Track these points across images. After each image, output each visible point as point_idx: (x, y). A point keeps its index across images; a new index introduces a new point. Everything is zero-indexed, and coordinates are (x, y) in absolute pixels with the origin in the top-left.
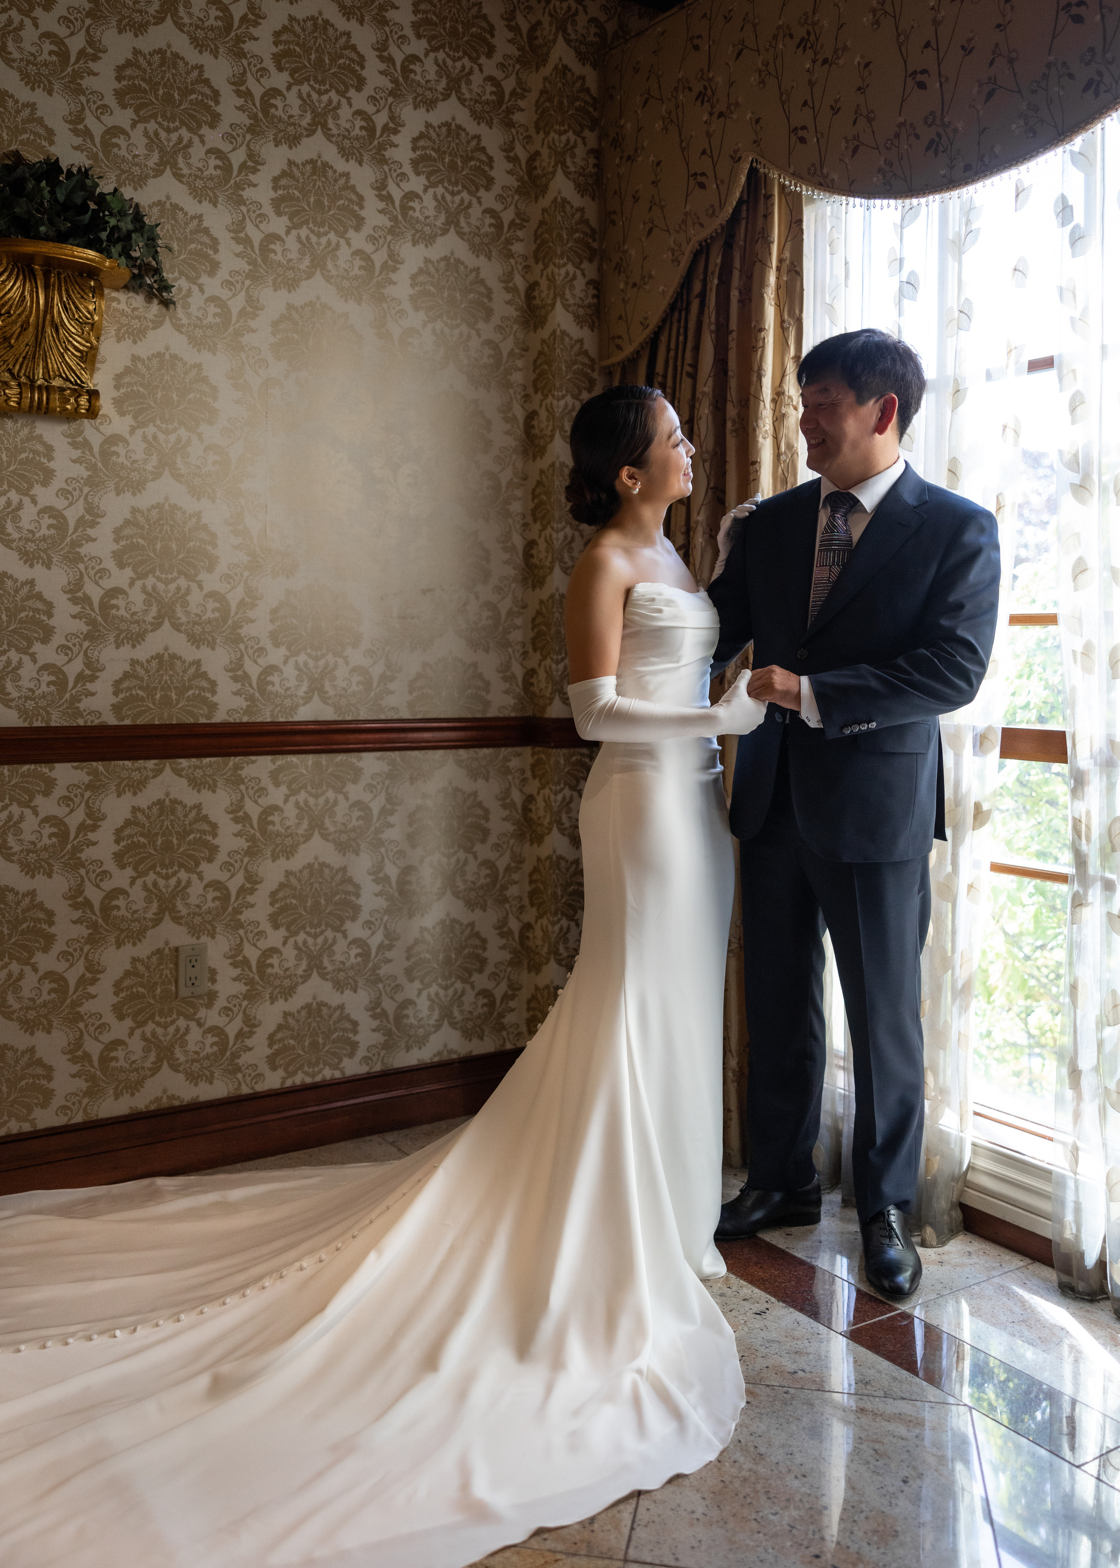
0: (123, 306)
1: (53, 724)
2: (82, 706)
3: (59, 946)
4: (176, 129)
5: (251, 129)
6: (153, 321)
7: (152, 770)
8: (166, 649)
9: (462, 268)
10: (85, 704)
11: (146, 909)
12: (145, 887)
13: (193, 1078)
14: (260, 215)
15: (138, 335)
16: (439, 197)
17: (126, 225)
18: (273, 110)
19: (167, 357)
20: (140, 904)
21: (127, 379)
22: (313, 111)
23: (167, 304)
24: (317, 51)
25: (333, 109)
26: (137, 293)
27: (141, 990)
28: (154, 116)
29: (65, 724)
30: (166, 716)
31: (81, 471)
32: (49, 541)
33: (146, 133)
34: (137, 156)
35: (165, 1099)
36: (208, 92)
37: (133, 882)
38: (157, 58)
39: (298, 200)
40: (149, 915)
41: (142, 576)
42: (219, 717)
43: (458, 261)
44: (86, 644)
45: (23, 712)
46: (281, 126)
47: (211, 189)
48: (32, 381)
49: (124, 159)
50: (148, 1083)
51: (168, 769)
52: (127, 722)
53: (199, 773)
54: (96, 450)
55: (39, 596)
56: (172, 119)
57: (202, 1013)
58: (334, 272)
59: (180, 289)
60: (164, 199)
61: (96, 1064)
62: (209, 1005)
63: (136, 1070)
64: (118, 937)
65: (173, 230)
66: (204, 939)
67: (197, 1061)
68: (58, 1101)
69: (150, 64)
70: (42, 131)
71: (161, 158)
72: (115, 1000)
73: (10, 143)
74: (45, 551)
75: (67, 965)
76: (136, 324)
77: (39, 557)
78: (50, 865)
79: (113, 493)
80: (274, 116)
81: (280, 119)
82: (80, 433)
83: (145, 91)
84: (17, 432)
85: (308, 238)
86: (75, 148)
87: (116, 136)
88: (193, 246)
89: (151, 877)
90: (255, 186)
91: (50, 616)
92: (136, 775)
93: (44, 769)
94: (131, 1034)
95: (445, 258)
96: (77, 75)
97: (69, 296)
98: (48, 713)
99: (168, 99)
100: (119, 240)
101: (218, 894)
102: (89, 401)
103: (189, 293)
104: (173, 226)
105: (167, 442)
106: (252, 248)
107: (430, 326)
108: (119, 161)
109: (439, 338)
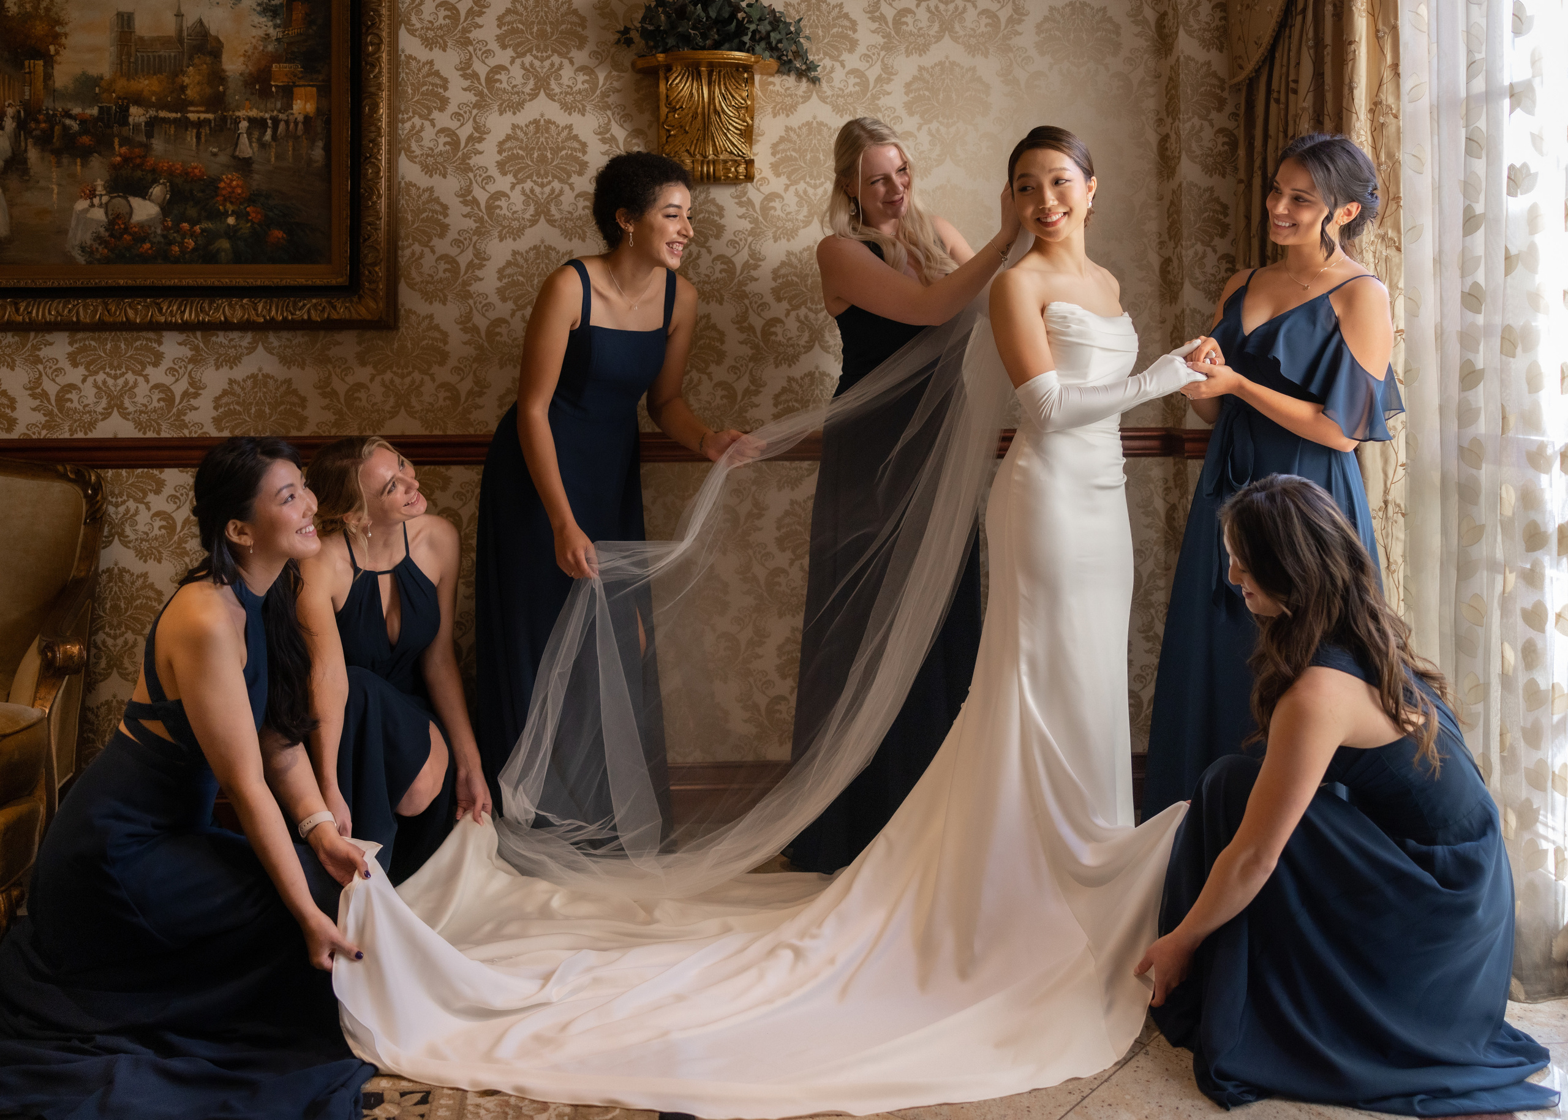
0: (777, 88)
2: (748, 416)
3: (732, 613)
6: (802, 97)
7: (805, 469)
8: (816, 368)
9: (1088, 10)
10: (750, 414)
15: (790, 110)
17: (766, 27)
19: (815, 124)
21: (781, 147)
23: (815, 81)
26: (788, 75)
31: (746, 225)
32: (721, 282)
37: (791, 563)
41: (796, 308)
43: (1084, 4)
44: (751, 365)
48: (705, 157)
54: (758, 207)
55: (714, 327)
58: (962, 33)
59: (824, 68)
61: (763, 714)
64: (779, 609)
65: (818, 19)
68: (733, 741)
72: (778, 662)
74: (718, 291)
75: (739, 628)
76: (788, 100)
77: (714, 297)
79: (772, 240)
82: (745, 193)
85: (937, 7)
88: (835, 30)
91: (723, 342)
92: (791, 473)
97: (726, 88)
100: (761, 39)
102: (746, 169)
103: (833, 69)
104: (818, 16)
105: (815, 195)
106: (886, 23)
107: (1056, 67)
109: (1066, 77)
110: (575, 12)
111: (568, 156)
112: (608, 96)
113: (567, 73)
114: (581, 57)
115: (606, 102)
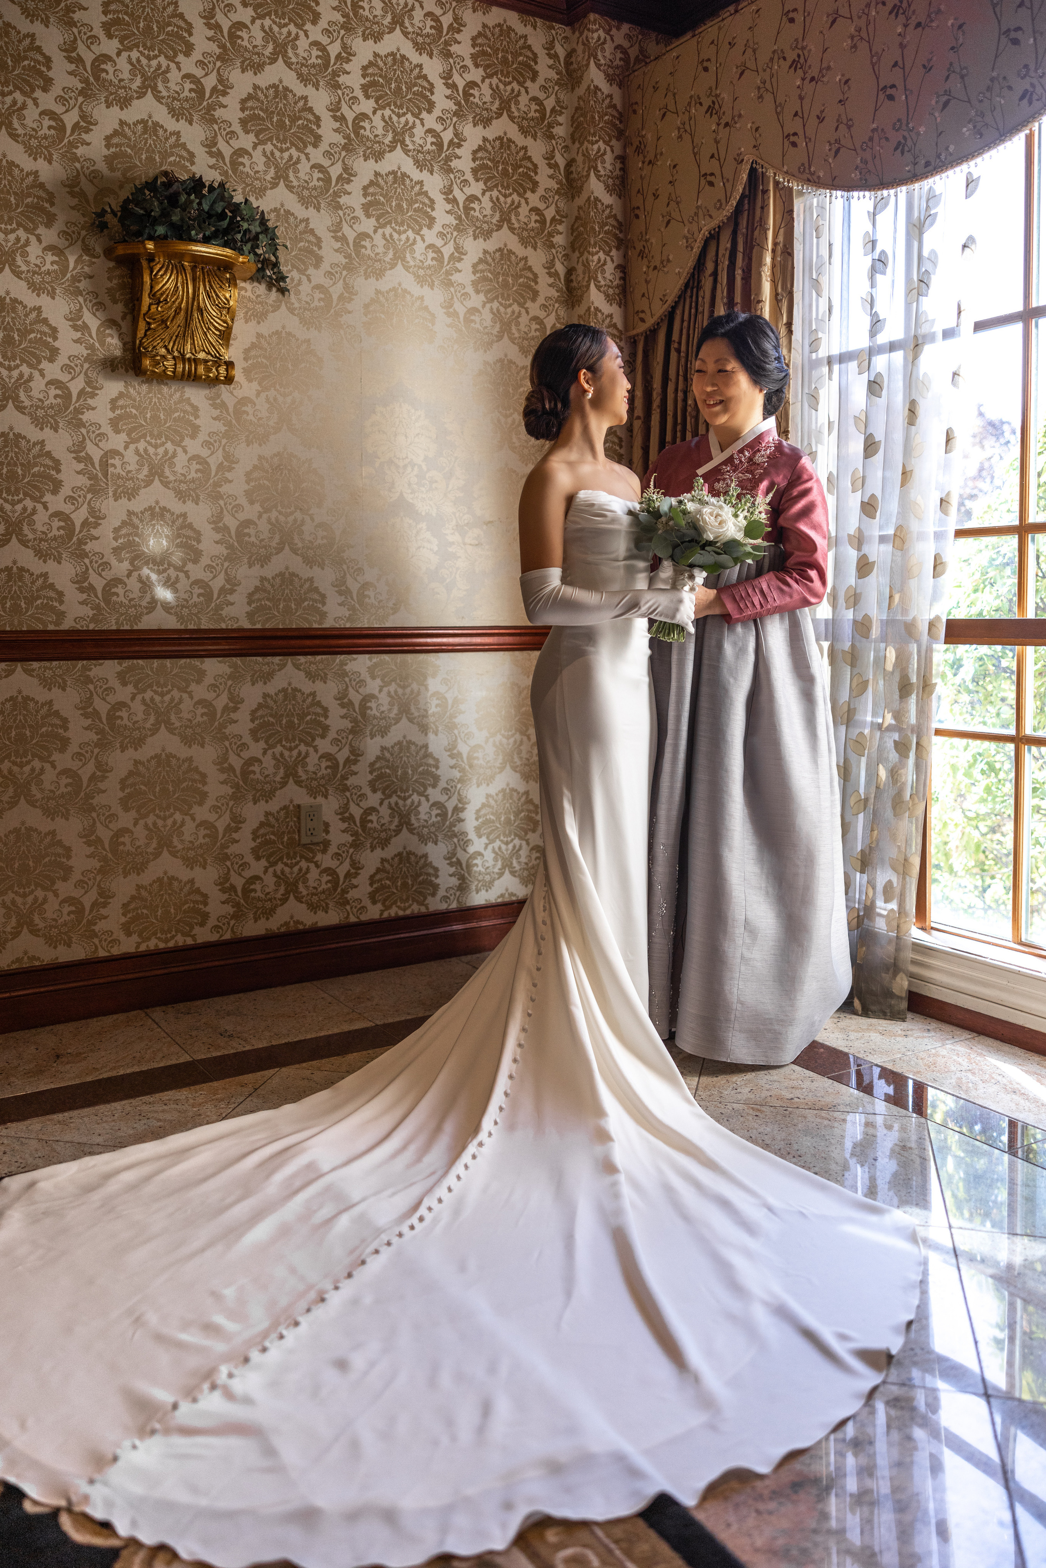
0: (249, 294)
1: (203, 627)
2: (224, 613)
3: (210, 802)
4: (288, 149)
5: (345, 148)
6: (272, 306)
7: (278, 665)
8: (287, 568)
9: (513, 257)
10: (227, 611)
11: (275, 774)
12: (274, 757)
13: (313, 908)
14: (353, 218)
15: (261, 317)
16: (495, 199)
17: (255, 228)
18: (362, 131)
19: (284, 335)
20: (271, 771)
21: (253, 353)
22: (394, 131)
23: (283, 291)
24: (396, 81)
25: (409, 129)
26: (260, 283)
27: (273, 837)
28: (270, 139)
29: (212, 627)
30: (287, 622)
31: (220, 427)
32: (197, 482)
33: (264, 153)
34: (257, 172)
35: (292, 924)
36: (311, 117)
37: (265, 753)
38: (271, 91)
39: (383, 204)
40: (278, 779)
41: (268, 510)
42: (328, 623)
43: (510, 252)
44: (226, 564)
45: (180, 618)
46: (369, 144)
47: (315, 197)
48: (183, 355)
49: (247, 175)
50: (279, 910)
51: (290, 664)
52: (258, 626)
53: (313, 668)
54: (231, 410)
55: (191, 526)
56: (284, 141)
57: (319, 857)
58: (412, 263)
59: (292, 280)
60: (279, 206)
61: (240, 894)
62: (324, 851)
63: (270, 900)
64: (254, 796)
65: (286, 231)
66: (320, 800)
67: (316, 895)
68: (212, 922)
69: (266, 97)
70: (185, 154)
71: (276, 173)
72: (253, 844)
73: (161, 165)
74: (194, 490)
75: (217, 816)
76: (259, 308)
77: (190, 495)
78: (203, 738)
79: (245, 444)
80: (363, 136)
81: (368, 138)
82: (221, 395)
83: (263, 119)
84: (171, 396)
85: (391, 236)
86: (213, 168)
87: (241, 156)
88: (302, 244)
89: (279, 749)
90: (349, 193)
91: (199, 541)
92: (266, 669)
93: (196, 662)
94: (265, 872)
95: (500, 250)
96: (210, 108)
97: (211, 286)
98: (199, 619)
99: (281, 125)
100: (249, 240)
101: (329, 763)
102: (227, 370)
103: (300, 282)
104: (285, 229)
105: (285, 403)
106: (348, 244)
107: (488, 306)
108: (244, 176)
109: (496, 315)
110: (42, 186)
111: (36, 341)
112: (79, 281)
113: (34, 250)
114: (50, 235)
115: (78, 287)
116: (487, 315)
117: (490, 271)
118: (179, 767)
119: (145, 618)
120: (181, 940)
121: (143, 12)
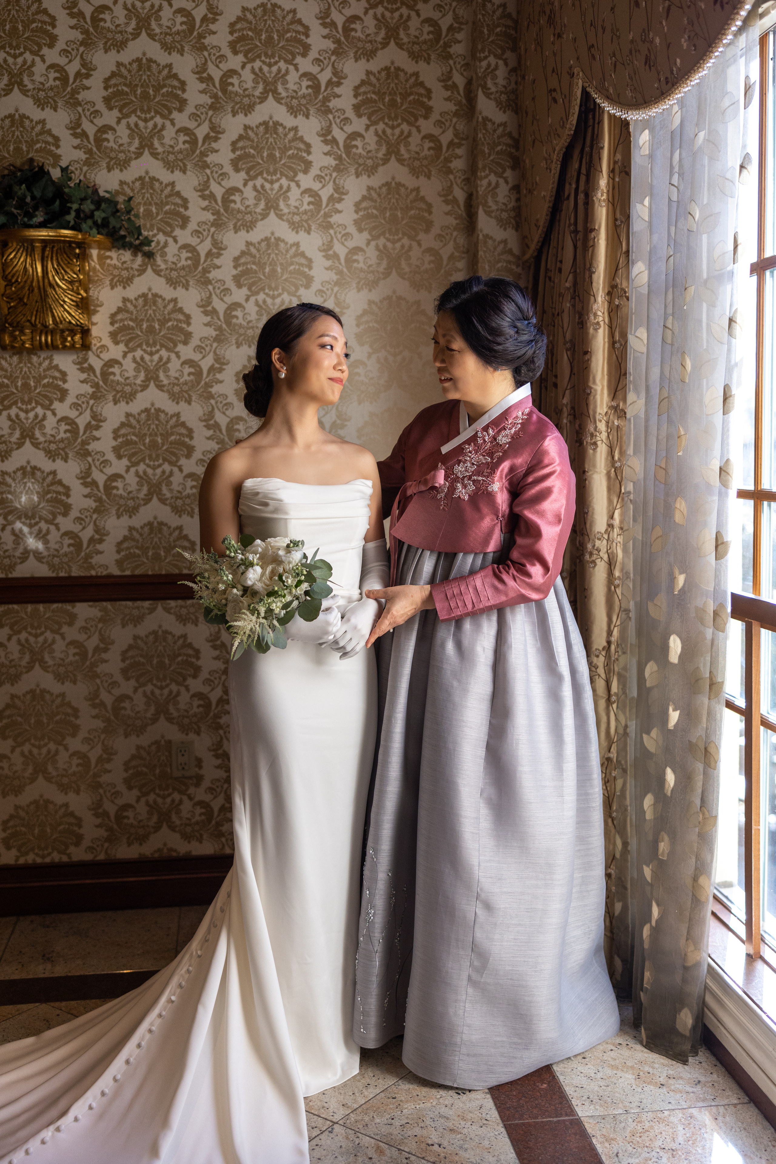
0: (114, 262)
1: (73, 574)
2: (93, 561)
3: (83, 734)
4: (152, 118)
5: (212, 107)
6: (138, 270)
7: (148, 609)
8: (155, 518)
9: (403, 190)
10: (96, 560)
11: (146, 711)
12: (145, 694)
13: (187, 837)
14: (222, 174)
15: (127, 282)
16: (380, 132)
18: (230, 88)
19: (150, 296)
20: (142, 707)
21: (121, 317)
22: (265, 82)
23: (149, 255)
24: (267, 31)
25: (282, 76)
26: (125, 250)
27: (144, 769)
28: (135, 112)
29: (82, 574)
30: (157, 568)
31: (87, 389)
32: (66, 442)
33: (128, 126)
34: (122, 145)
35: (165, 851)
36: (176, 83)
37: (135, 691)
38: (135, 65)
39: (253, 156)
40: (149, 715)
41: (135, 464)
43: (399, 184)
44: (95, 516)
45: (52, 566)
46: (238, 99)
47: (181, 160)
48: (46, 328)
49: (112, 149)
50: (152, 837)
51: (160, 608)
52: (128, 573)
53: (184, 611)
54: (98, 372)
55: (60, 483)
56: (149, 111)
57: (192, 790)
58: (286, 211)
59: (158, 243)
60: (143, 174)
61: (113, 819)
62: (197, 785)
63: (143, 826)
64: (125, 730)
65: (152, 197)
66: (192, 736)
67: (190, 825)
68: (86, 843)
69: (130, 71)
70: (50, 140)
71: (141, 143)
72: (125, 775)
73: (28, 152)
74: (63, 449)
75: (89, 747)
76: (125, 274)
77: (59, 454)
78: (75, 675)
79: (112, 403)
80: (232, 92)
81: (236, 94)
82: (86, 360)
83: (126, 94)
84: (40, 364)
85: (262, 186)
86: (75, 148)
87: (105, 132)
88: (168, 207)
89: (149, 688)
90: (217, 151)
91: (68, 496)
92: (136, 612)
93: (68, 607)
94: (138, 801)
95: (387, 184)
96: (75, 92)
97: (60, 264)
98: (69, 566)
99: (145, 96)
101: (201, 702)
102: (83, 337)
103: (166, 244)
104: (151, 194)
105: (152, 361)
106: (216, 201)
107: (373, 243)
108: (108, 151)
109: (383, 252)
116: (372, 253)
117: (375, 208)
118: (53, 702)
119: (19, 568)
120: (56, 857)
121: (9, 15)
